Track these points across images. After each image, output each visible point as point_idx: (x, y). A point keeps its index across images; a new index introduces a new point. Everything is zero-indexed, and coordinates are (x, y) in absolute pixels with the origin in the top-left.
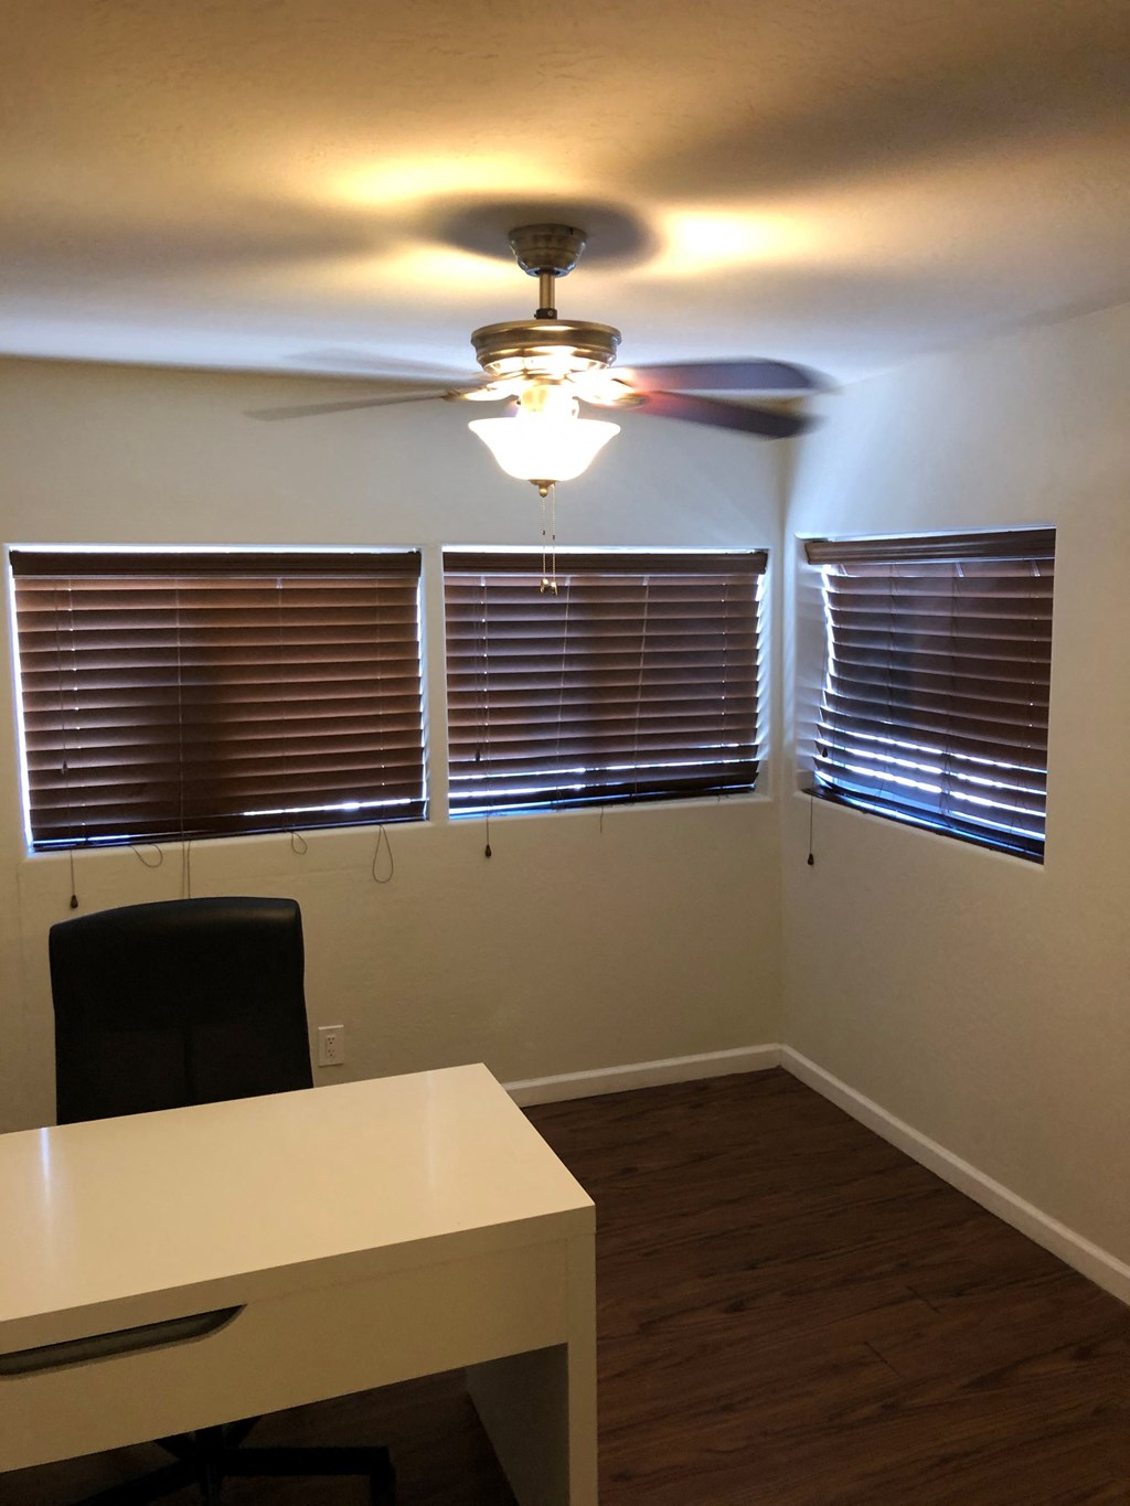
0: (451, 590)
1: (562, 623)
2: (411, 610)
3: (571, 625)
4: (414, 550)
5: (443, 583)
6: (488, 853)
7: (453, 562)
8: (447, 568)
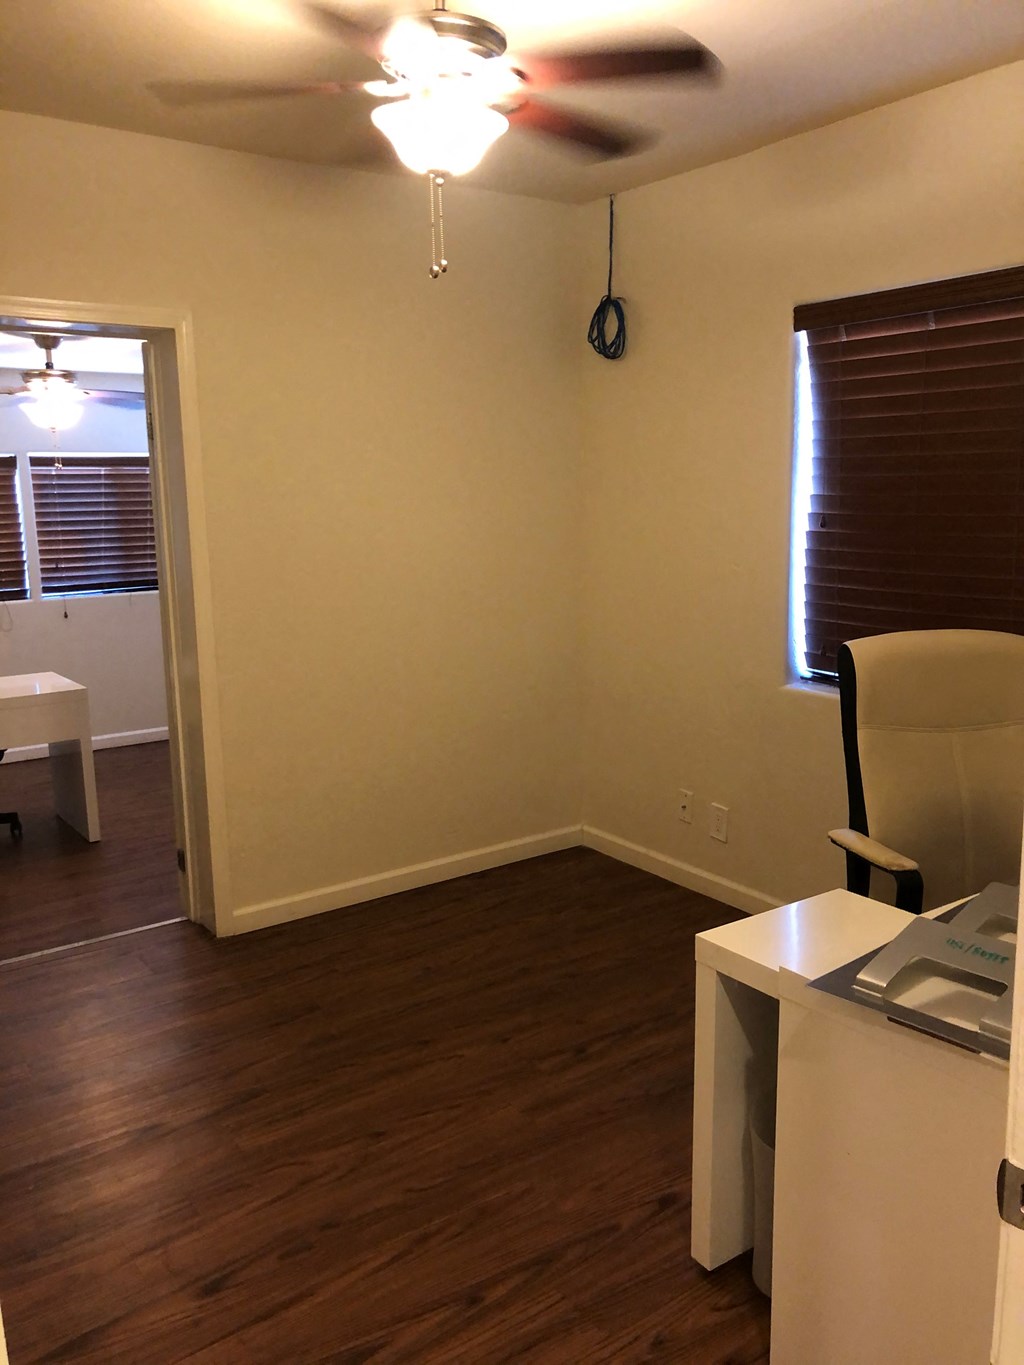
0: (35, 477)
1: (101, 494)
2: (12, 487)
3: (106, 495)
4: (13, 455)
5: (30, 473)
6: (66, 616)
7: (35, 462)
8: (32, 465)
